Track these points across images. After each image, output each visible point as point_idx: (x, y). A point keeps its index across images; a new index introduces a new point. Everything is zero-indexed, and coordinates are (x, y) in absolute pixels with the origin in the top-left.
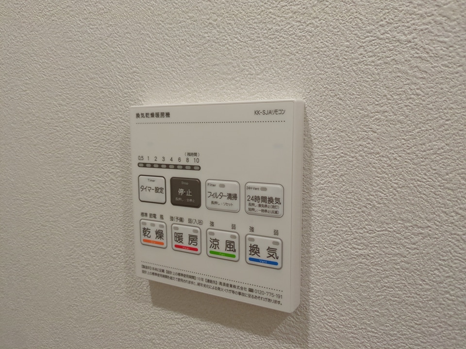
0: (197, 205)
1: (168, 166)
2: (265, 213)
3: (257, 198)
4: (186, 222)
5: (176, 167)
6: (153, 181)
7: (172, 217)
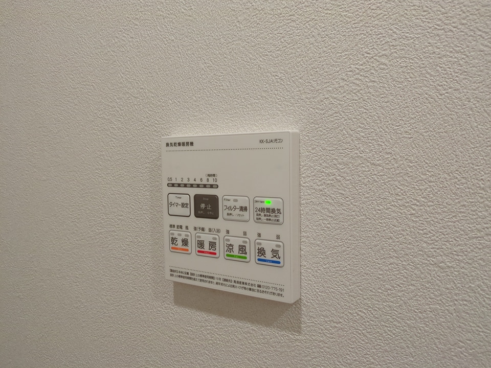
0: (216, 217)
1: (192, 186)
2: (269, 221)
3: (262, 210)
4: (207, 231)
5: (198, 186)
6: (180, 198)
7: (196, 228)
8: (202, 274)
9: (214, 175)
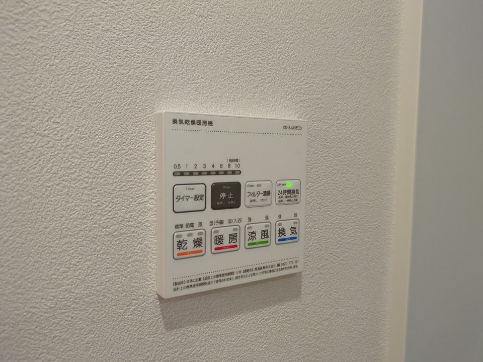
8: (219, 273)
9: (237, 160)
